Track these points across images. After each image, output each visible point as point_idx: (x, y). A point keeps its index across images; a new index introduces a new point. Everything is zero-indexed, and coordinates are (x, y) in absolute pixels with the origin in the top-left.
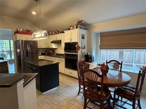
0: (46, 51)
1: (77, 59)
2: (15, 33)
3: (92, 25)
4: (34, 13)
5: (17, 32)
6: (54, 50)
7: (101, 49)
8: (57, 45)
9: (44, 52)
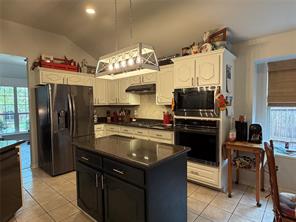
0: (108, 113)
1: (218, 133)
2: (35, 65)
3: (250, 43)
4: (90, 11)
5: (40, 63)
7: (270, 105)
8: (139, 96)
9: (103, 115)
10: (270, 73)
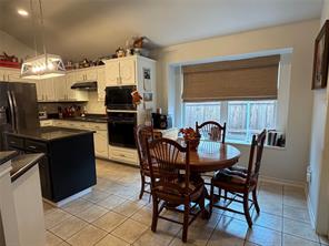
0: (60, 109)
6: (79, 105)
7: (184, 101)
8: (86, 93)
9: (54, 111)
10: (184, 74)
